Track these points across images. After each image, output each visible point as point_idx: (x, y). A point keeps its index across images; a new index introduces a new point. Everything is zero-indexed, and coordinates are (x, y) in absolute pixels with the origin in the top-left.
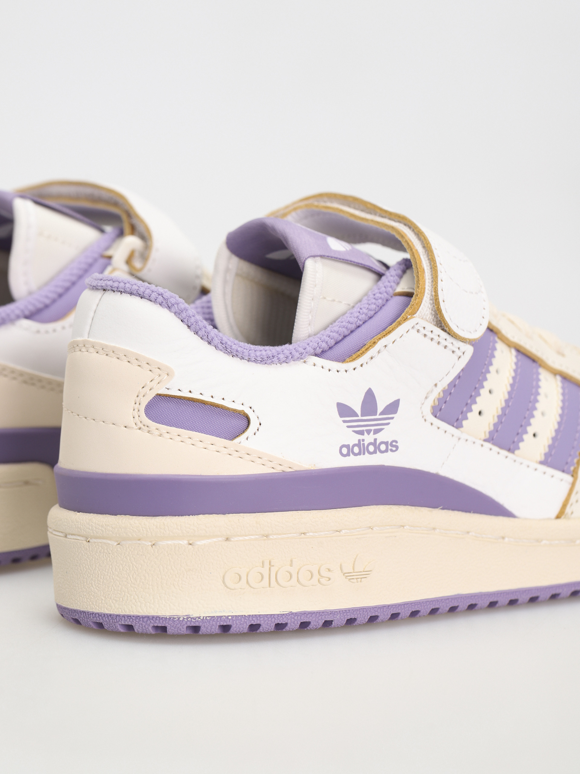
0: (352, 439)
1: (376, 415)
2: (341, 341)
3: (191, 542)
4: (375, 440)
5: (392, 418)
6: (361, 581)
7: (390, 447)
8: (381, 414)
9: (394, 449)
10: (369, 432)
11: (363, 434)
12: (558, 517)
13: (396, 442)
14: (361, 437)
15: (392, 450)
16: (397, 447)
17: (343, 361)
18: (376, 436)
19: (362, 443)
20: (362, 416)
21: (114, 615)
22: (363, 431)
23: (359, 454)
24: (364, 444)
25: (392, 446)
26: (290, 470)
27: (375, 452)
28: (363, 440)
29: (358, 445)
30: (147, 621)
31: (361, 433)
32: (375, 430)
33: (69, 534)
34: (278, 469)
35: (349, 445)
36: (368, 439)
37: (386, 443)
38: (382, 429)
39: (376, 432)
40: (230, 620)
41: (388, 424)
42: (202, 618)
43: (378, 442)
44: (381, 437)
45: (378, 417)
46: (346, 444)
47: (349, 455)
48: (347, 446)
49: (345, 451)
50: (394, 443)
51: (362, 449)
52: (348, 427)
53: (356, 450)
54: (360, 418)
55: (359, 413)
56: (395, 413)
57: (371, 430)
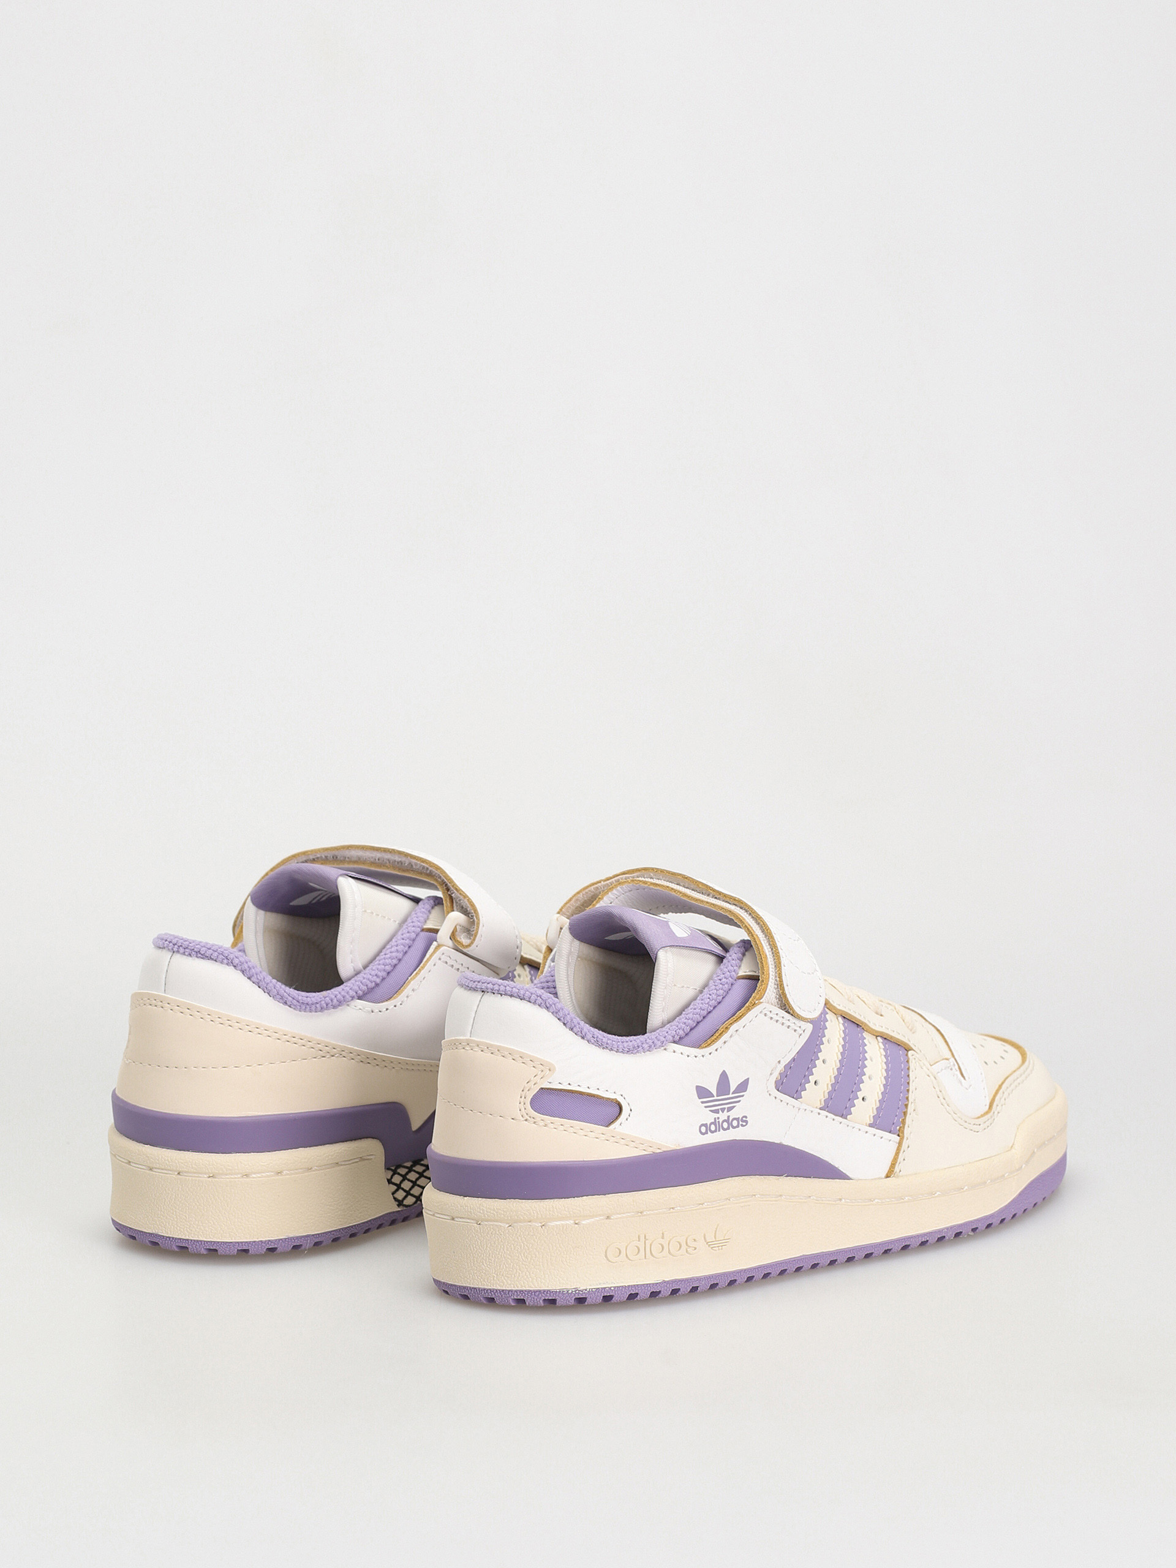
0: (709, 1118)
1: (729, 1094)
2: (695, 1027)
3: (577, 1222)
4: (729, 1117)
5: (743, 1096)
6: (722, 1249)
7: (741, 1123)
8: (733, 1093)
9: (744, 1124)
10: (723, 1110)
11: (718, 1113)
12: (887, 1176)
13: (746, 1117)
14: (716, 1115)
15: (742, 1125)
16: (747, 1122)
17: (699, 1046)
18: (729, 1114)
19: (717, 1120)
20: (717, 1096)
21: (506, 1290)
22: (718, 1109)
23: (715, 1131)
24: (719, 1122)
25: (743, 1121)
26: (659, 1151)
27: (728, 1128)
28: (718, 1118)
29: (714, 1123)
30: (539, 1294)
31: (717, 1112)
32: (728, 1108)
33: (457, 1217)
34: (649, 1151)
35: (707, 1124)
36: (723, 1116)
37: (737, 1119)
38: (734, 1107)
39: (730, 1109)
40: (612, 1290)
41: (739, 1101)
42: (588, 1290)
43: (731, 1119)
44: (733, 1114)
45: (731, 1096)
46: (705, 1123)
47: (707, 1133)
48: (705, 1125)
49: (703, 1129)
50: (744, 1119)
51: (718, 1126)
52: (706, 1107)
53: (713, 1128)
54: (716, 1098)
55: (715, 1093)
56: (745, 1091)
57: (725, 1108)
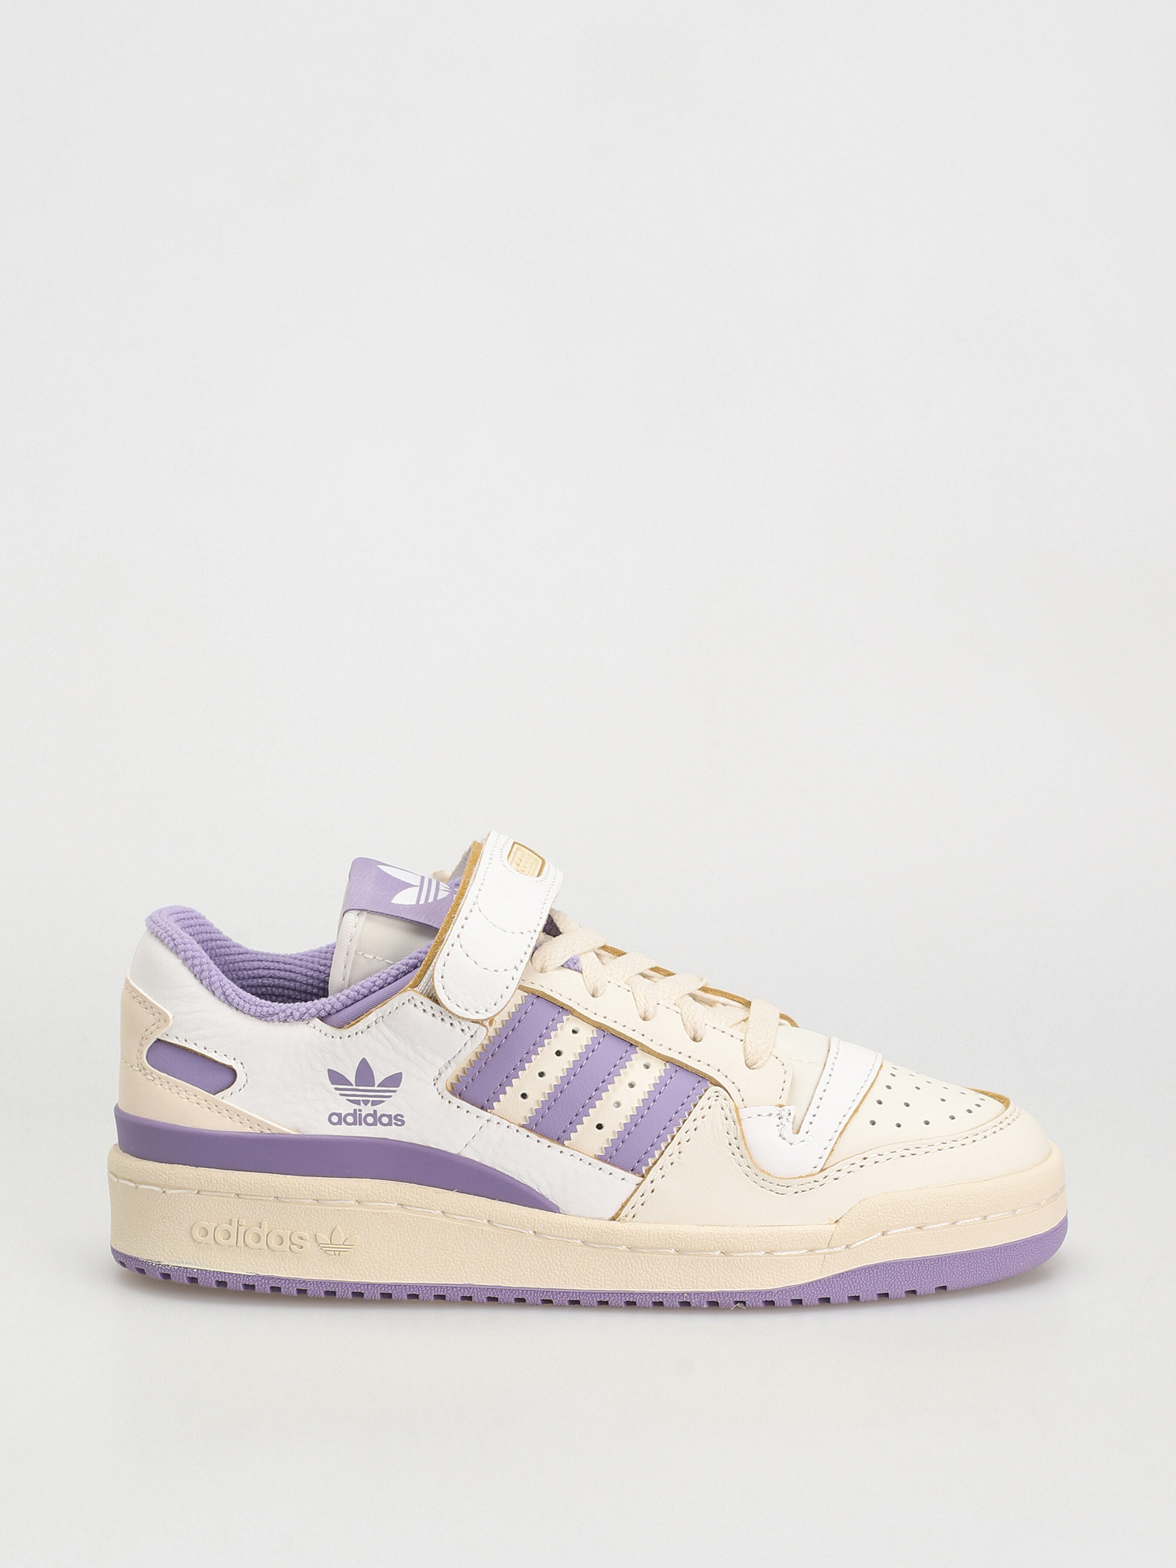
0: (345, 1107)
1: (374, 1086)
3: (164, 1191)
4: (375, 1111)
5: (395, 1091)
6: (339, 1254)
7: (394, 1121)
8: (378, 1086)
9: (399, 1123)
10: (366, 1103)
11: (359, 1104)
12: (613, 1219)
13: (402, 1116)
14: (357, 1107)
15: (396, 1125)
16: (403, 1123)
17: (340, 1027)
18: (375, 1108)
19: (358, 1113)
20: (356, 1086)
22: (359, 1101)
23: (354, 1123)
24: (360, 1115)
25: (398, 1120)
26: (269, 1132)
27: (374, 1124)
28: (360, 1110)
29: (354, 1114)
30: (131, 1261)
31: (357, 1102)
32: (373, 1101)
34: (257, 1130)
35: (341, 1114)
36: (367, 1109)
37: (389, 1116)
38: (383, 1101)
39: (374, 1103)
40: (195, 1272)
41: (390, 1097)
42: (170, 1266)
43: (378, 1114)
44: (380, 1109)
45: (376, 1088)
46: (338, 1112)
47: (341, 1124)
48: (339, 1115)
49: (335, 1119)
50: (399, 1117)
51: (358, 1119)
52: (341, 1095)
53: (350, 1119)
54: (355, 1087)
55: (352, 1079)
56: (398, 1087)
57: (369, 1101)
